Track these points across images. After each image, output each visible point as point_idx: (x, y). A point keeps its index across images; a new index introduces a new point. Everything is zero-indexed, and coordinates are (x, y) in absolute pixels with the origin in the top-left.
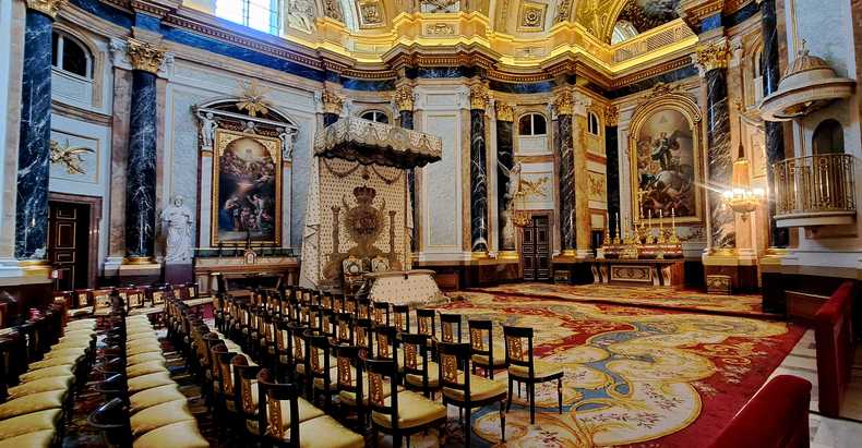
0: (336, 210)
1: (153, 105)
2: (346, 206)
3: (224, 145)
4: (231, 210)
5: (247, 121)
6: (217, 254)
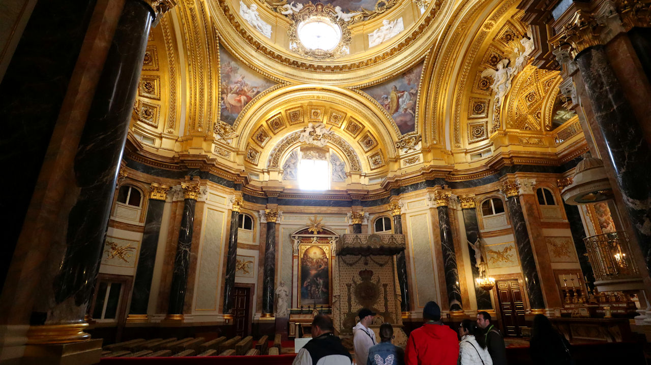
0: (349, 286)
1: (274, 237)
2: (355, 283)
3: (304, 251)
4: (307, 286)
5: (313, 237)
6: (300, 313)
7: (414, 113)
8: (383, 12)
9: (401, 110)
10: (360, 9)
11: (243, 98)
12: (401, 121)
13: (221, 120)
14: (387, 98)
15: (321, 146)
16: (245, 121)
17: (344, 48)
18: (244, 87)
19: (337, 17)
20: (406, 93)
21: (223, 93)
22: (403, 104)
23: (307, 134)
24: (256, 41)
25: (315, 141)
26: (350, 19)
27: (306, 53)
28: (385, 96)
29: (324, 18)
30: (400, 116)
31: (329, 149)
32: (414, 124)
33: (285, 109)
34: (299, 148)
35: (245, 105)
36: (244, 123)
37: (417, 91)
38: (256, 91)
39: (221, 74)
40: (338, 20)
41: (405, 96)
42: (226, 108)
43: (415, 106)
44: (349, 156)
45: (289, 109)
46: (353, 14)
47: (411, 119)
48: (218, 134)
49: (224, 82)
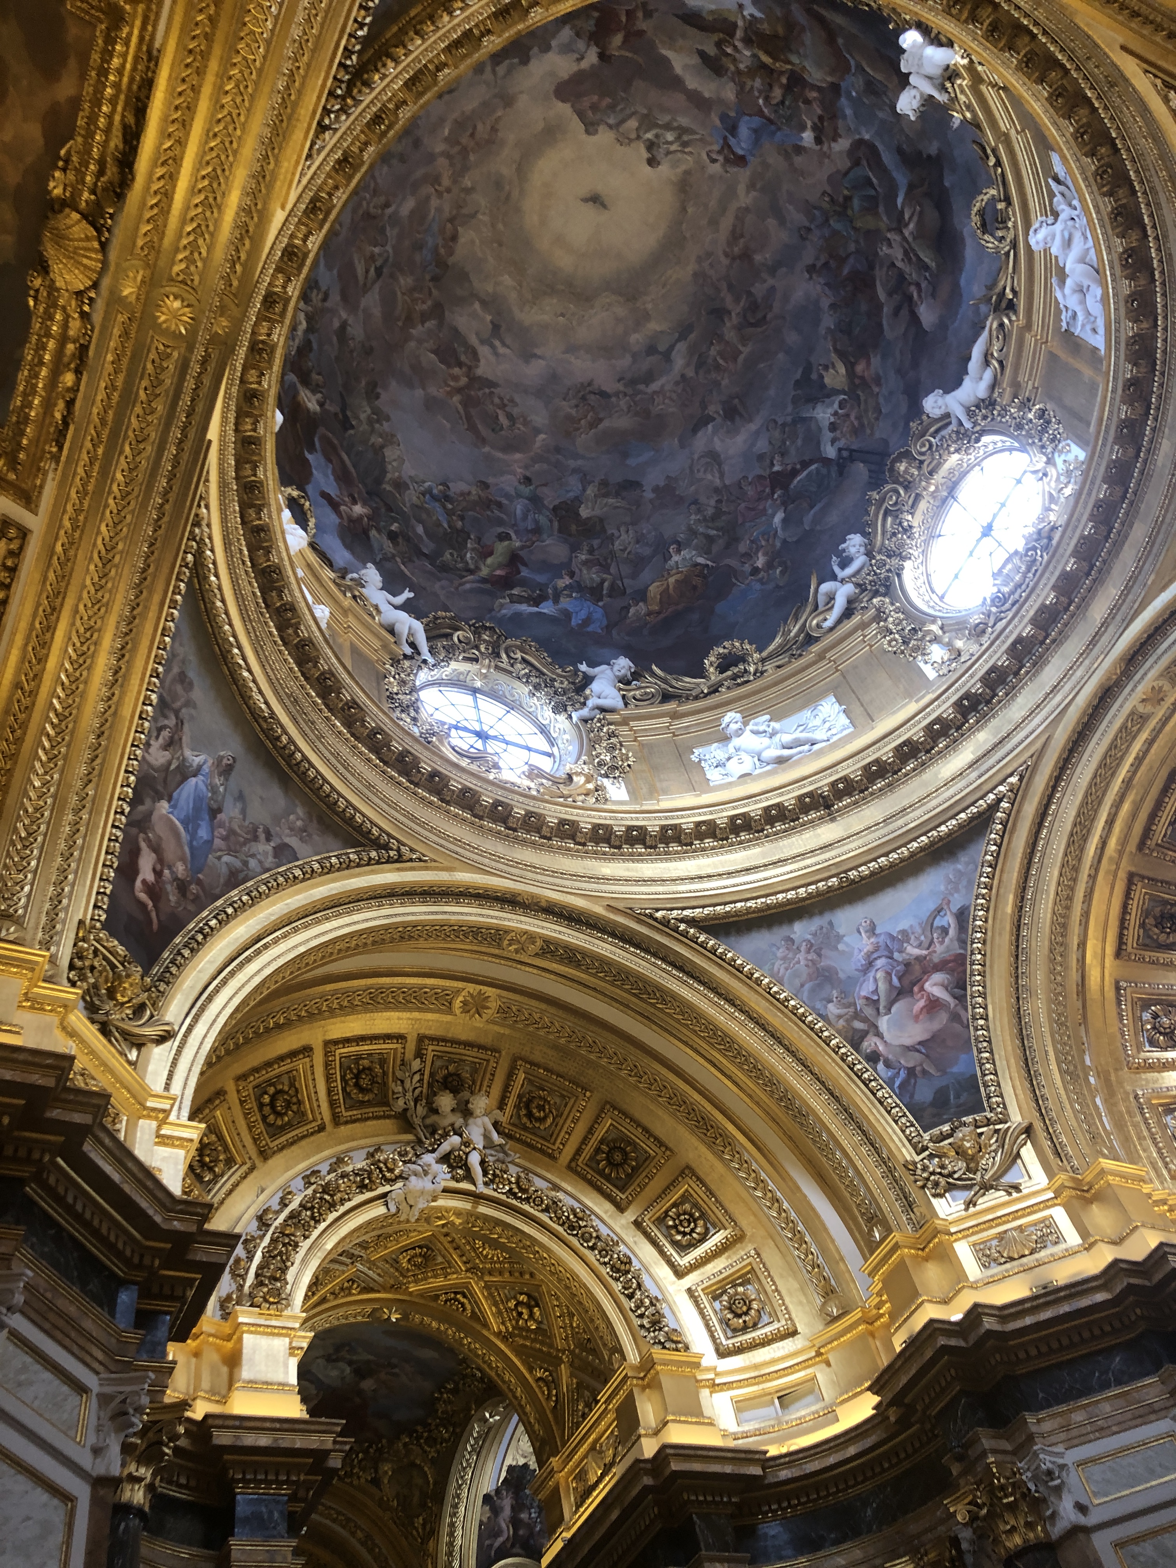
8: (1015, 224)
11: (934, 986)
13: (923, 1129)
18: (902, 951)
19: (959, 420)
26: (988, 375)
29: (942, 472)
35: (961, 999)
38: (948, 920)
40: (968, 425)
48: (950, 1187)
49: (830, 1006)
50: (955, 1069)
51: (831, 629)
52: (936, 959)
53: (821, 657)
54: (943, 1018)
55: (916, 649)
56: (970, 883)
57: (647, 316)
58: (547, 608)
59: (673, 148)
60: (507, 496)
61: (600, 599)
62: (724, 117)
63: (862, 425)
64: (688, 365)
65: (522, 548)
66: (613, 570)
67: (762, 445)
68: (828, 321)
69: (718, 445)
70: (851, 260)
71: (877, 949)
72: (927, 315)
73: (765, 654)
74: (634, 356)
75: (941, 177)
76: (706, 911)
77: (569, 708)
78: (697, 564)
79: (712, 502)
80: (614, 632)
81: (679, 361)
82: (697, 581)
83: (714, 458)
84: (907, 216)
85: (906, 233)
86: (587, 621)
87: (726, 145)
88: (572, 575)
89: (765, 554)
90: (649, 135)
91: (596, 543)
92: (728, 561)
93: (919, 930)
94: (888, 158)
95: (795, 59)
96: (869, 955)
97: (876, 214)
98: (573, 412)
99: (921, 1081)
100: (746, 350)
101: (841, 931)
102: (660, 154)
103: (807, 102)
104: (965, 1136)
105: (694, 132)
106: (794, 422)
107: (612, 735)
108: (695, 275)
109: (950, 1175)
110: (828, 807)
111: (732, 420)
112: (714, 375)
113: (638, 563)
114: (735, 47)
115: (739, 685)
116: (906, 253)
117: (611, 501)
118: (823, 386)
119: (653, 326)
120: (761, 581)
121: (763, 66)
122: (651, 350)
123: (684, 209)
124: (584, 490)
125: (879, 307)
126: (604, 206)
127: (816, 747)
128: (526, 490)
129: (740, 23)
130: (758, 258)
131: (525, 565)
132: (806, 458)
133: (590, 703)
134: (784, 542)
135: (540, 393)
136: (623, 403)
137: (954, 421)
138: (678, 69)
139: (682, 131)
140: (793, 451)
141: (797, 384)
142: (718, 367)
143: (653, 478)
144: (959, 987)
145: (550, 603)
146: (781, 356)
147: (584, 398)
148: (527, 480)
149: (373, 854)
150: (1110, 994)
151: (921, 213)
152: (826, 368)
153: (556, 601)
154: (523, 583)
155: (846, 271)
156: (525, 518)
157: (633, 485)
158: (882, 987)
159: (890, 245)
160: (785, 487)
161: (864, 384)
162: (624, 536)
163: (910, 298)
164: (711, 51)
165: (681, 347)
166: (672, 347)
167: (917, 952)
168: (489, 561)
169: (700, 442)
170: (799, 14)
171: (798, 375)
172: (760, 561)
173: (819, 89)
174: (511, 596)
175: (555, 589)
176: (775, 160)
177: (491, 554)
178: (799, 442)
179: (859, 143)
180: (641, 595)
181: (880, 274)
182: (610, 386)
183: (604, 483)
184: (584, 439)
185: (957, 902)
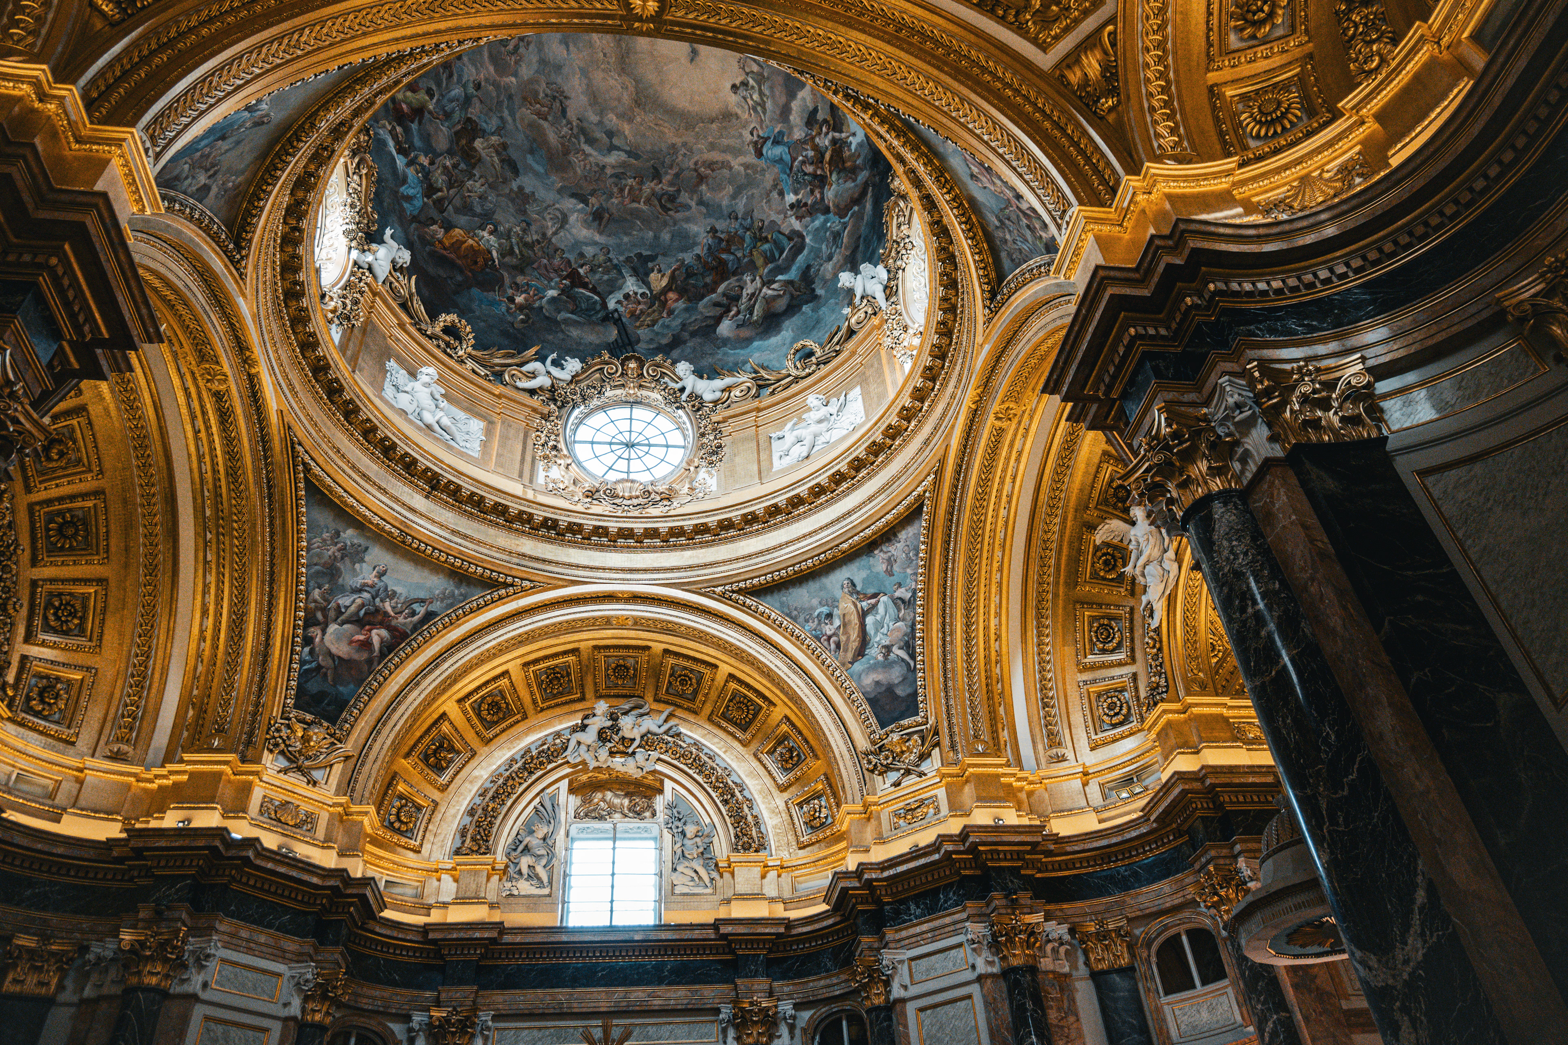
7: (913, 656)
8: (809, 375)
9: (874, 652)
10: (748, 367)
11: (378, 636)
12: (877, 683)
13: (296, 706)
14: (830, 616)
15: (637, 774)
16: (381, 708)
17: (702, 474)
18: (382, 601)
19: (682, 390)
20: (884, 599)
21: (310, 621)
22: (877, 631)
23: (590, 736)
24: (428, 469)
25: (618, 760)
26: (718, 394)
27: (591, 494)
28: (825, 610)
29: (645, 393)
30: (873, 668)
31: (662, 782)
32: (915, 694)
33: (519, 661)
34: (564, 785)
35: (383, 655)
36: (377, 714)
37: (914, 592)
38: (421, 610)
39: (308, 566)
40: (684, 397)
41: (881, 608)
42: (319, 667)
43: (914, 638)
44: (726, 802)
45: (536, 661)
46: (728, 381)
47: (905, 679)
48: (282, 753)
49: (317, 591)
50: (341, 688)
51: (517, 388)
52: (394, 623)
53: (499, 396)
54: (364, 656)
55: (546, 457)
56: (451, 605)
57: (630, 120)
58: (400, 161)
59: (750, 102)
60: (460, 77)
61: (429, 197)
62: (781, 133)
63: (638, 317)
64: (613, 167)
65: (430, 112)
66: (452, 192)
67: (589, 251)
68: (688, 258)
69: (573, 218)
70: (732, 257)
71: (372, 586)
72: (725, 328)
73: (474, 353)
74: (600, 123)
75: (807, 303)
76: (321, 473)
77: (354, 244)
78: (490, 252)
79: (535, 237)
80: (414, 225)
81: (613, 159)
82: (480, 260)
83: (563, 221)
84: (774, 286)
85: (765, 290)
86: (409, 199)
87: (766, 139)
88: (432, 163)
89: (526, 299)
90: (751, 82)
91: (462, 166)
92: (506, 275)
93: (402, 599)
94: (801, 258)
95: (834, 177)
96: (365, 585)
97: (766, 264)
98: (541, 95)
99: (319, 678)
100: (642, 206)
101: (367, 558)
102: (742, 92)
103: (812, 192)
104: (317, 734)
105: (764, 113)
106: (615, 267)
107: (362, 293)
108: (673, 145)
109: (287, 746)
110: (433, 488)
111: (594, 220)
112: (615, 190)
113: (466, 208)
114: (827, 134)
115: (445, 352)
116: (753, 294)
117: (496, 159)
118: (647, 274)
119: (626, 128)
120: (508, 309)
121: (823, 156)
122: (610, 134)
123: (712, 122)
124: (493, 134)
125: (714, 291)
126: (692, 60)
127: (452, 443)
128: (471, 90)
129: (844, 135)
130: (704, 187)
131: (420, 123)
132: (599, 289)
133: (370, 258)
134: (541, 308)
135: (543, 62)
136: (565, 130)
137: (679, 386)
138: (801, 94)
139: (763, 105)
140: (597, 276)
141: (639, 255)
142: (621, 190)
143: (527, 182)
144: (389, 648)
145: (405, 160)
146: (651, 234)
147: (554, 98)
148: (478, 86)
149: (231, 246)
150: (435, 716)
151: (779, 296)
152: (660, 271)
153: (408, 165)
154: (407, 131)
155: (724, 256)
156: (451, 101)
157: (516, 172)
158: (353, 608)
159: (752, 281)
160: (574, 285)
161: (664, 304)
162: (478, 185)
163: (729, 311)
164: (820, 116)
165: (623, 156)
166: (618, 149)
167: (389, 609)
168: (409, 94)
169: (569, 204)
170: (863, 176)
171: (645, 253)
172: (520, 299)
173: (822, 199)
174: (394, 128)
175: (416, 157)
176: (768, 179)
177: (414, 91)
178: (606, 277)
179: (803, 237)
180: (448, 226)
181: (733, 281)
182: (571, 114)
183: (504, 146)
184: (526, 113)
185: (436, 606)
